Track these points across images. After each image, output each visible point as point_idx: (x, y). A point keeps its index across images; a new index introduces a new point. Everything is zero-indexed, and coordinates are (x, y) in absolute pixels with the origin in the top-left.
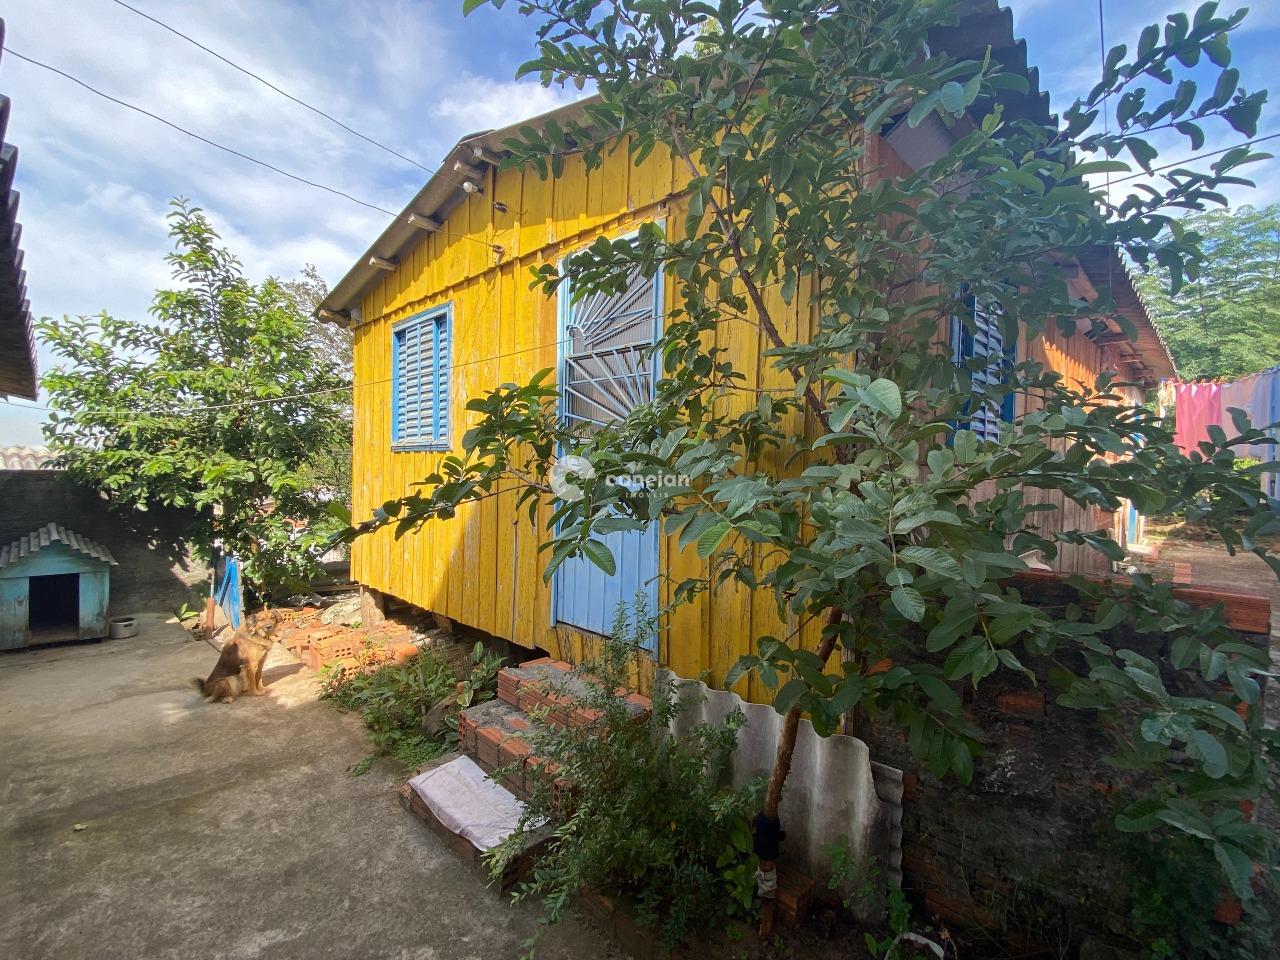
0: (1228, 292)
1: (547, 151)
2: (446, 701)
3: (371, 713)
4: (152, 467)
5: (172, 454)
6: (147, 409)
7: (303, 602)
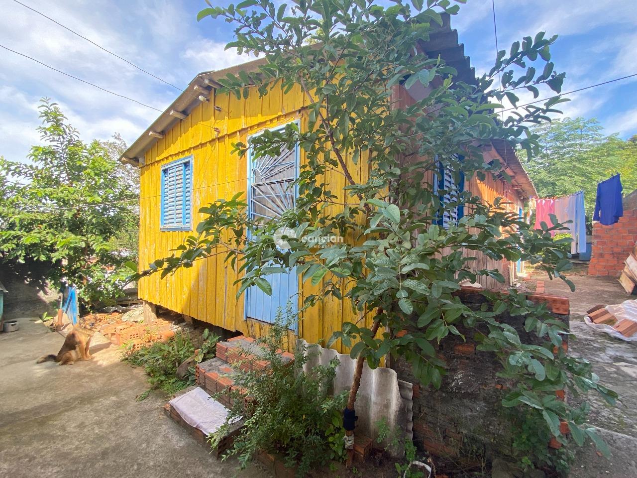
0: (559, 157)
1: (240, 86)
2: (189, 360)
3: (149, 367)
4: (28, 239)
5: (39, 233)
6: (25, 209)
7: (112, 310)
